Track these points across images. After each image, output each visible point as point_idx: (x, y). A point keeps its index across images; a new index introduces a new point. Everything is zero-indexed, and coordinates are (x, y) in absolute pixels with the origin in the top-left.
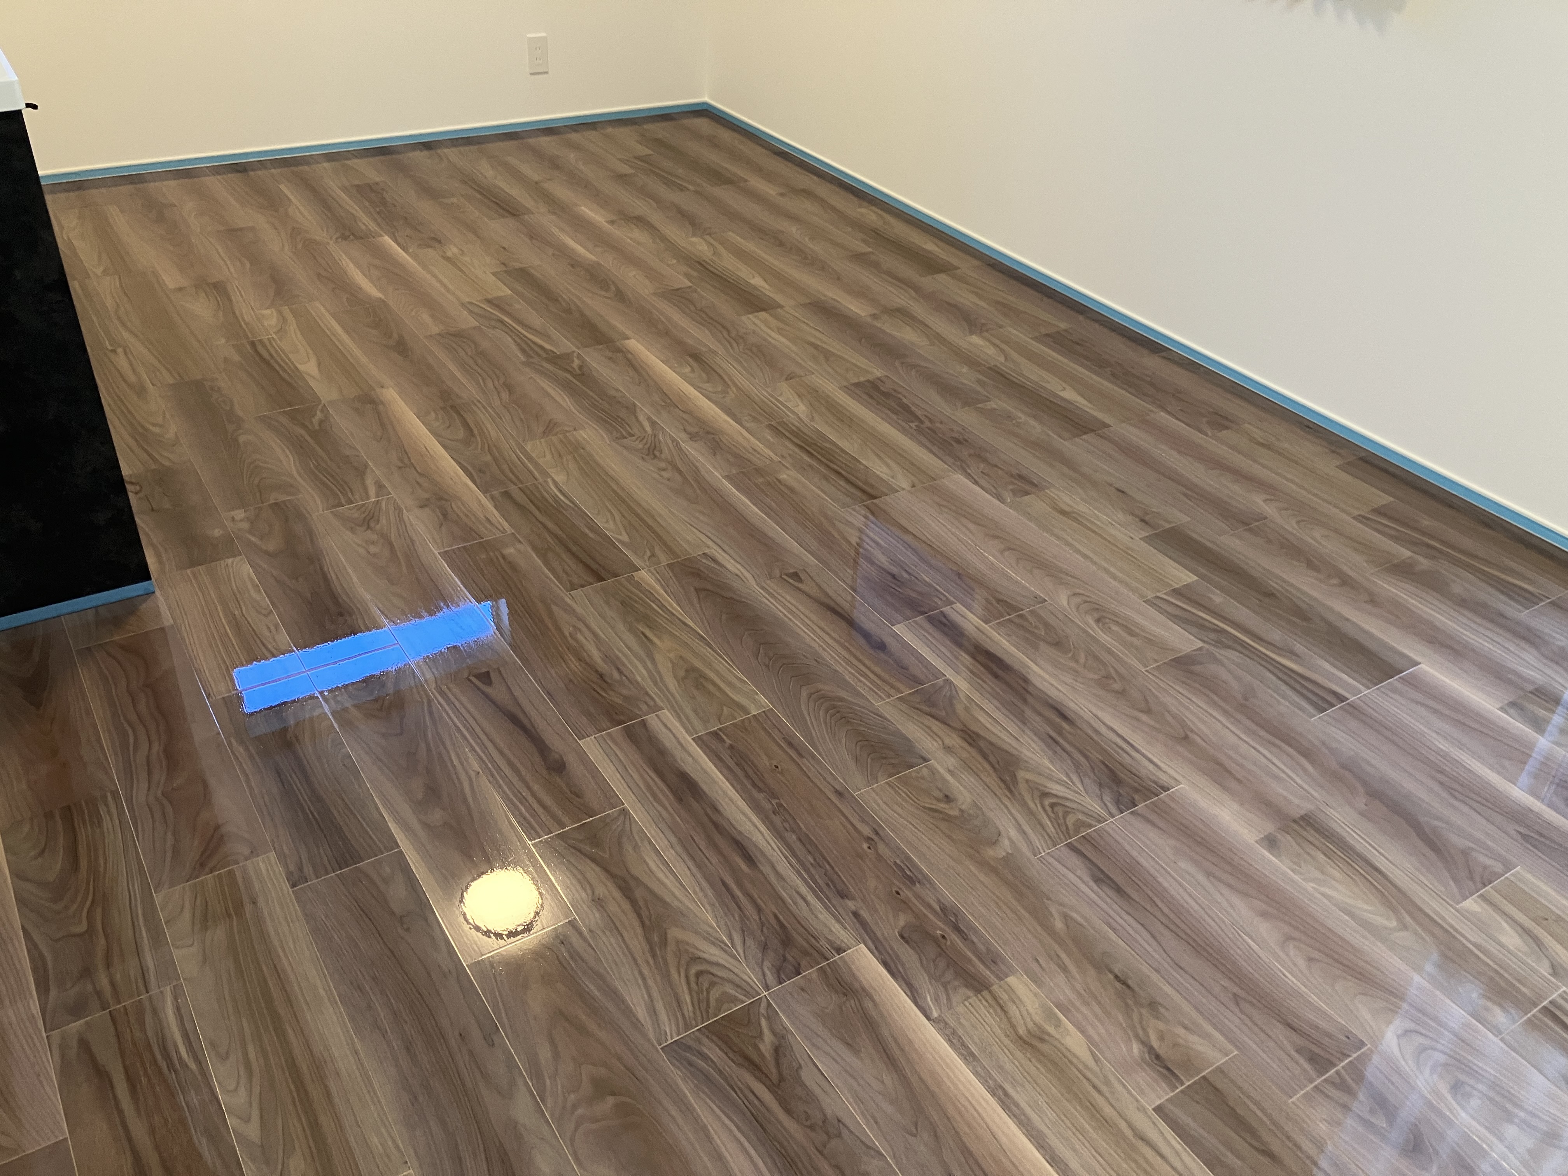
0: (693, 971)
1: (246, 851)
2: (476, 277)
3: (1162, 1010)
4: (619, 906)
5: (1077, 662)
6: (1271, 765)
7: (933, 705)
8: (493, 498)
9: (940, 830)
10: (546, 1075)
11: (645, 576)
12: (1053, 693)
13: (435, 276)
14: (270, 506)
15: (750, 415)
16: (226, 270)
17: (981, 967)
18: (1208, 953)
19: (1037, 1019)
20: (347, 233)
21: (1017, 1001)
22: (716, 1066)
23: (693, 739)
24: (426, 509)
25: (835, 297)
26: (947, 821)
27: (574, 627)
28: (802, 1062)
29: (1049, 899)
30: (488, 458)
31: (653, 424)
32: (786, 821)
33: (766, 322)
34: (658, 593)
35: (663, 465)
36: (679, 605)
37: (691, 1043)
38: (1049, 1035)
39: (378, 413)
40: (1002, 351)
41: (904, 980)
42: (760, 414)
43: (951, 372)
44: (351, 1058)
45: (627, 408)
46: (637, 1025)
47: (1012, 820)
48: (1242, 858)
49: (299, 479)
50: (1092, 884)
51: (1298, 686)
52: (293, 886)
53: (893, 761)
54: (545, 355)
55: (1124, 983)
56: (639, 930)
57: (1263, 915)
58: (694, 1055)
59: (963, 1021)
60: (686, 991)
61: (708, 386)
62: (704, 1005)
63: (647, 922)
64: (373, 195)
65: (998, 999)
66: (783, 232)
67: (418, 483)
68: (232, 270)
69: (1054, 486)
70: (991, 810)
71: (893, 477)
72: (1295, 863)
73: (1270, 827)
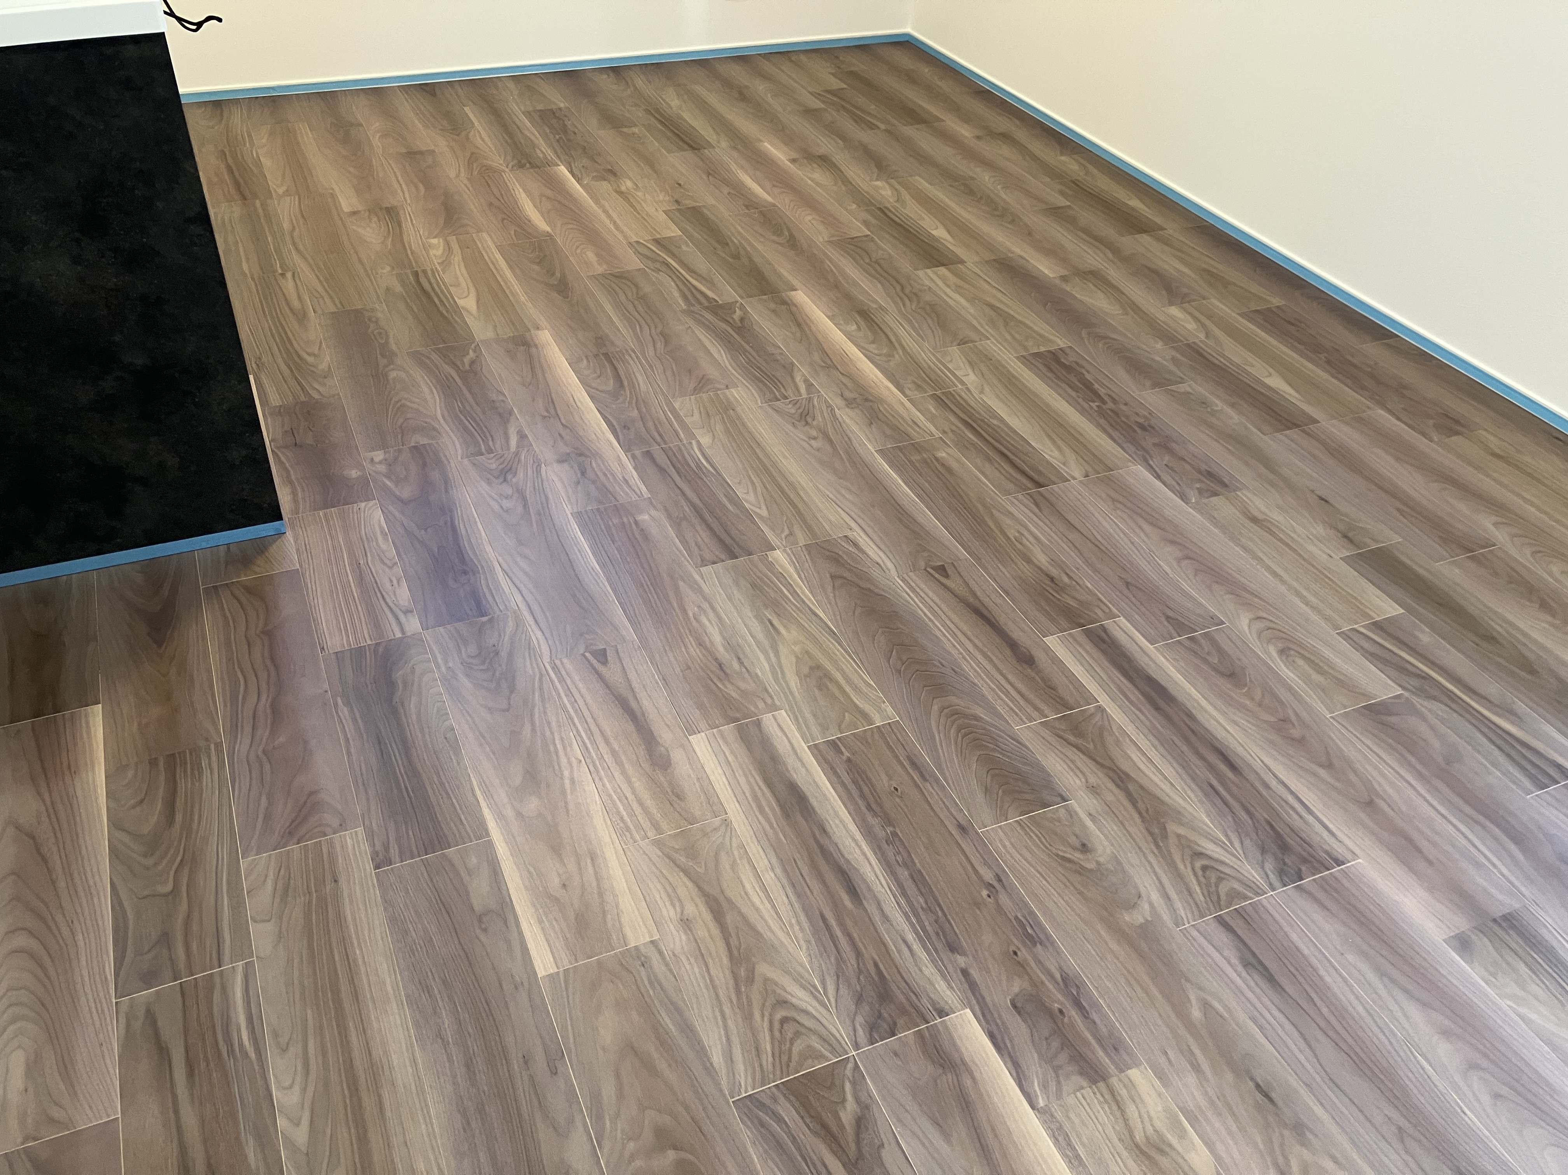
0: (778, 1016)
1: (335, 822)
2: (647, 214)
3: (1309, 1135)
4: (709, 931)
5: (1252, 699)
6: (1472, 849)
7: (1080, 735)
8: (634, 457)
9: (1072, 884)
10: (607, 1117)
11: (780, 557)
12: (1220, 733)
13: (605, 211)
14: (409, 448)
15: (915, 383)
16: (401, 194)
17: (1100, 1053)
18: (1373, 1072)
19: (1158, 1124)
20: (524, 161)
21: (1138, 1100)
22: (790, 1132)
23: (808, 747)
24: (566, 466)
25: (1023, 254)
26: (1080, 874)
27: (699, 607)
28: (885, 1140)
29: (1188, 980)
30: (635, 413)
31: (809, 386)
32: (899, 853)
33: (944, 279)
34: (791, 577)
35: (814, 433)
36: (811, 593)
37: (767, 1101)
38: (1170, 1146)
39: (530, 356)
40: (1203, 326)
41: (1011, 1057)
42: (925, 381)
43: (1144, 347)
44: (409, 1069)
45: (784, 367)
46: (709, 1070)
47: (1157, 882)
48: (1425, 959)
49: (442, 421)
50: (1240, 968)
51: (1513, 753)
52: (377, 867)
53: (1028, 797)
54: (706, 304)
55: (1267, 1096)
56: (725, 961)
57: (1446, 1033)
58: (767, 1114)
59: (1072, 1116)
60: (768, 1038)
61: (872, 347)
62: (785, 1058)
63: (735, 952)
64: (554, 121)
65: (1116, 1093)
66: (973, 179)
67: (560, 435)
68: (407, 195)
69: (1247, 488)
70: (1133, 866)
71: (1064, 464)
72: (1491, 974)
73: (1462, 924)
